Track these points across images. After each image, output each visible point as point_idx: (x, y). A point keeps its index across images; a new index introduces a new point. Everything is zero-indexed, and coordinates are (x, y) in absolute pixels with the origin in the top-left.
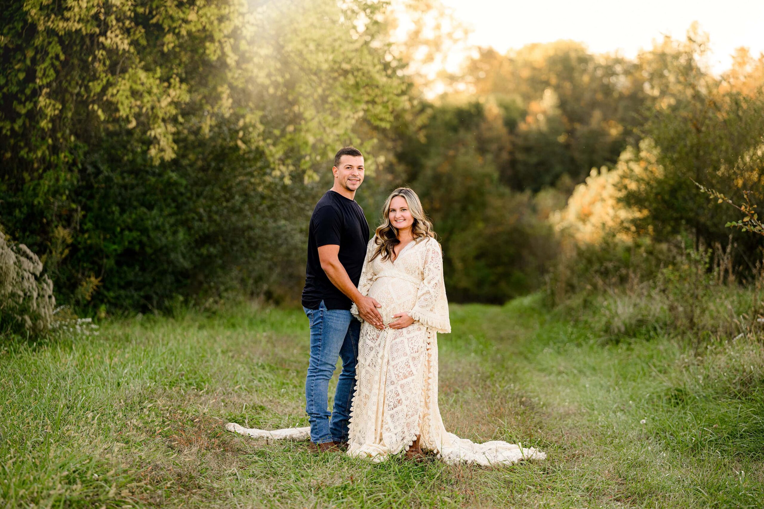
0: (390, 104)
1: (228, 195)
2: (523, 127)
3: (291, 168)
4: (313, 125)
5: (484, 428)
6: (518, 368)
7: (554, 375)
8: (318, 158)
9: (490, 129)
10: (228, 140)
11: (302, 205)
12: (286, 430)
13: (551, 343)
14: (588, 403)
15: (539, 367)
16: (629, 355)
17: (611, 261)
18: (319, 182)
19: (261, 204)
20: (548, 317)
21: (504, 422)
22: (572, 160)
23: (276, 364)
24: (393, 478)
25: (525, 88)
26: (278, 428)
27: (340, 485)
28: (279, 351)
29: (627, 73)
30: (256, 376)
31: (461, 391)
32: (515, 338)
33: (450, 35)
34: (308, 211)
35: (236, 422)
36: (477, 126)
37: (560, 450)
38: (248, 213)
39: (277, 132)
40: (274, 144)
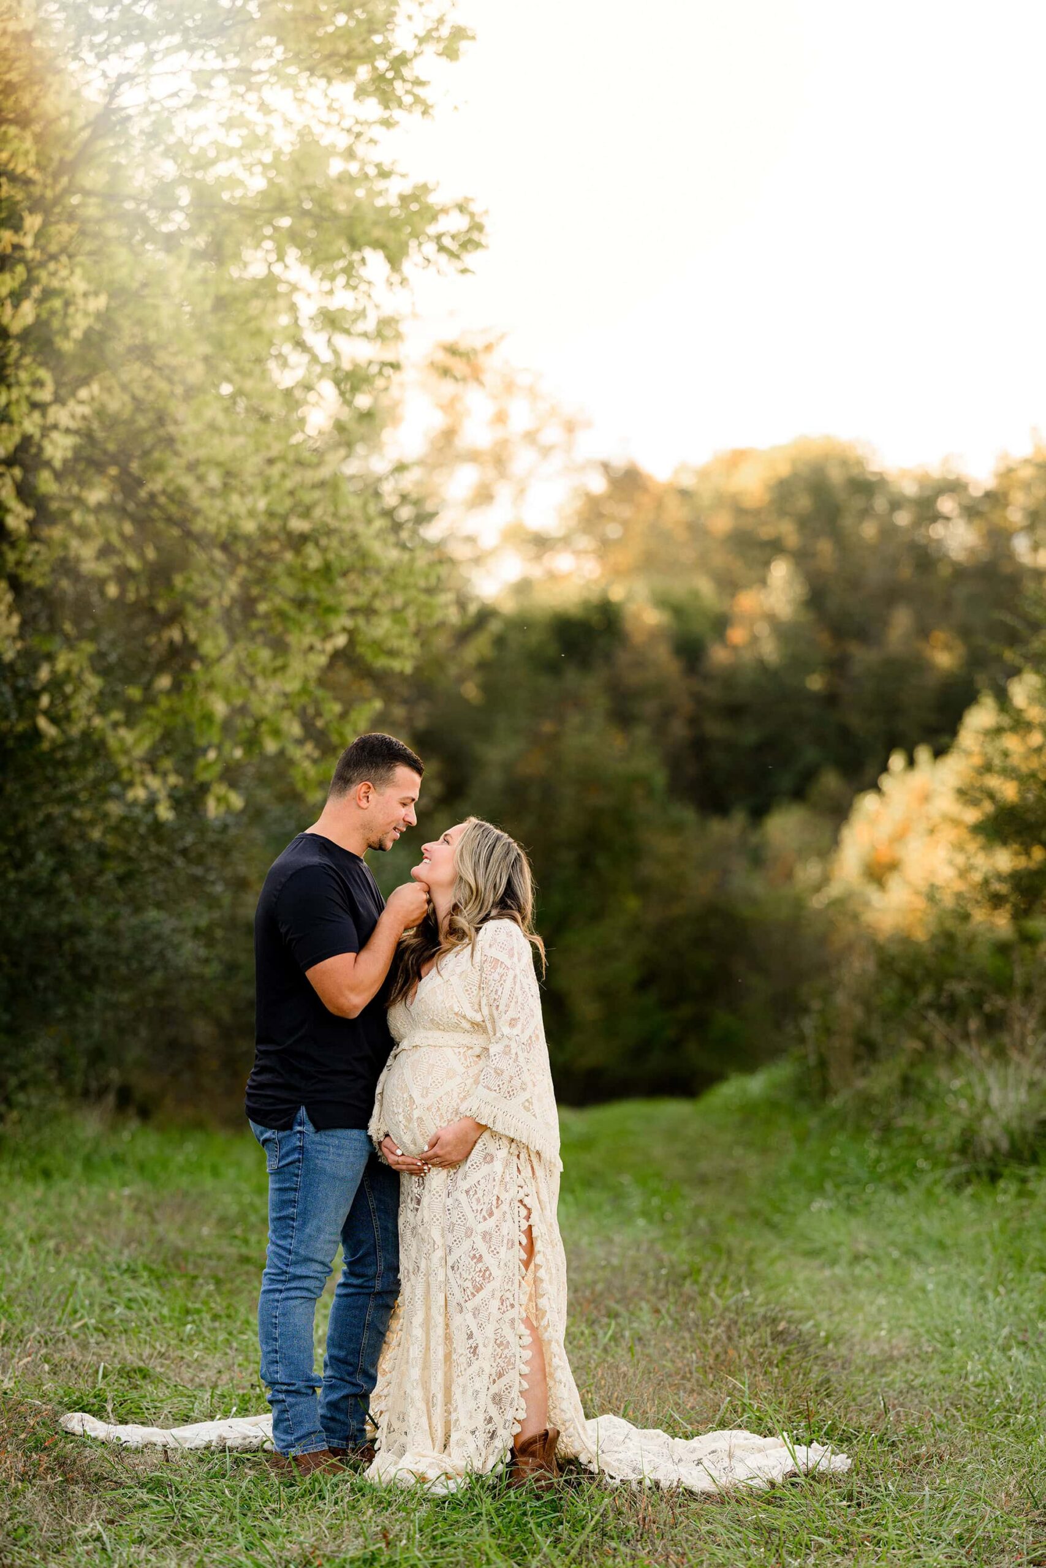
0: (410, 612)
1: (18, 854)
2: (719, 655)
3: (173, 779)
4: (225, 671)
5: (691, 1401)
6: (753, 1250)
7: (844, 1262)
8: (238, 753)
9: (640, 664)
10: (14, 716)
11: (198, 871)
12: (209, 1424)
13: (829, 1186)
14: (936, 1328)
15: (806, 1246)
16: (1022, 1209)
17: (961, 977)
18: (243, 811)
19: (101, 872)
20: (814, 1122)
21: (741, 1383)
22: (845, 733)
23: (165, 1263)
24: (486, 1530)
25: (720, 559)
26: (186, 1419)
27: (359, 1554)
28: (170, 1231)
29: (971, 512)
30: (118, 1297)
31: (625, 1314)
32: (734, 1180)
33: (530, 437)
34: (213, 883)
35: (83, 1410)
36: (608, 657)
37: (879, 1448)
38: (70, 894)
39: (134, 693)
40: (129, 723)
